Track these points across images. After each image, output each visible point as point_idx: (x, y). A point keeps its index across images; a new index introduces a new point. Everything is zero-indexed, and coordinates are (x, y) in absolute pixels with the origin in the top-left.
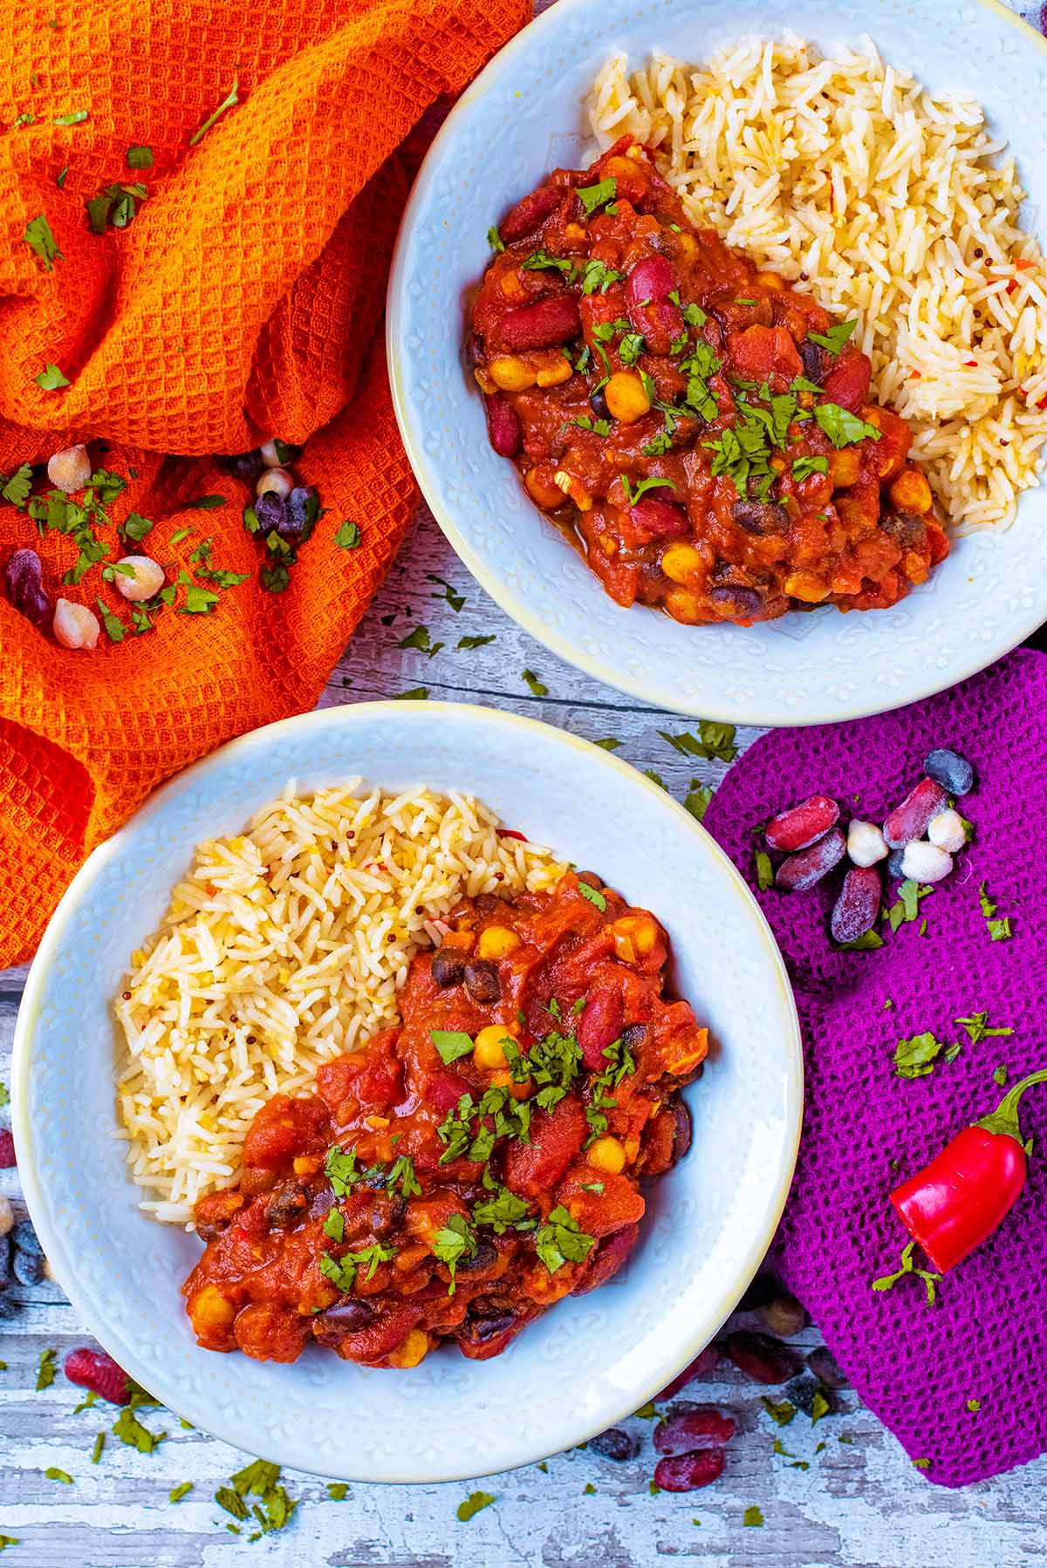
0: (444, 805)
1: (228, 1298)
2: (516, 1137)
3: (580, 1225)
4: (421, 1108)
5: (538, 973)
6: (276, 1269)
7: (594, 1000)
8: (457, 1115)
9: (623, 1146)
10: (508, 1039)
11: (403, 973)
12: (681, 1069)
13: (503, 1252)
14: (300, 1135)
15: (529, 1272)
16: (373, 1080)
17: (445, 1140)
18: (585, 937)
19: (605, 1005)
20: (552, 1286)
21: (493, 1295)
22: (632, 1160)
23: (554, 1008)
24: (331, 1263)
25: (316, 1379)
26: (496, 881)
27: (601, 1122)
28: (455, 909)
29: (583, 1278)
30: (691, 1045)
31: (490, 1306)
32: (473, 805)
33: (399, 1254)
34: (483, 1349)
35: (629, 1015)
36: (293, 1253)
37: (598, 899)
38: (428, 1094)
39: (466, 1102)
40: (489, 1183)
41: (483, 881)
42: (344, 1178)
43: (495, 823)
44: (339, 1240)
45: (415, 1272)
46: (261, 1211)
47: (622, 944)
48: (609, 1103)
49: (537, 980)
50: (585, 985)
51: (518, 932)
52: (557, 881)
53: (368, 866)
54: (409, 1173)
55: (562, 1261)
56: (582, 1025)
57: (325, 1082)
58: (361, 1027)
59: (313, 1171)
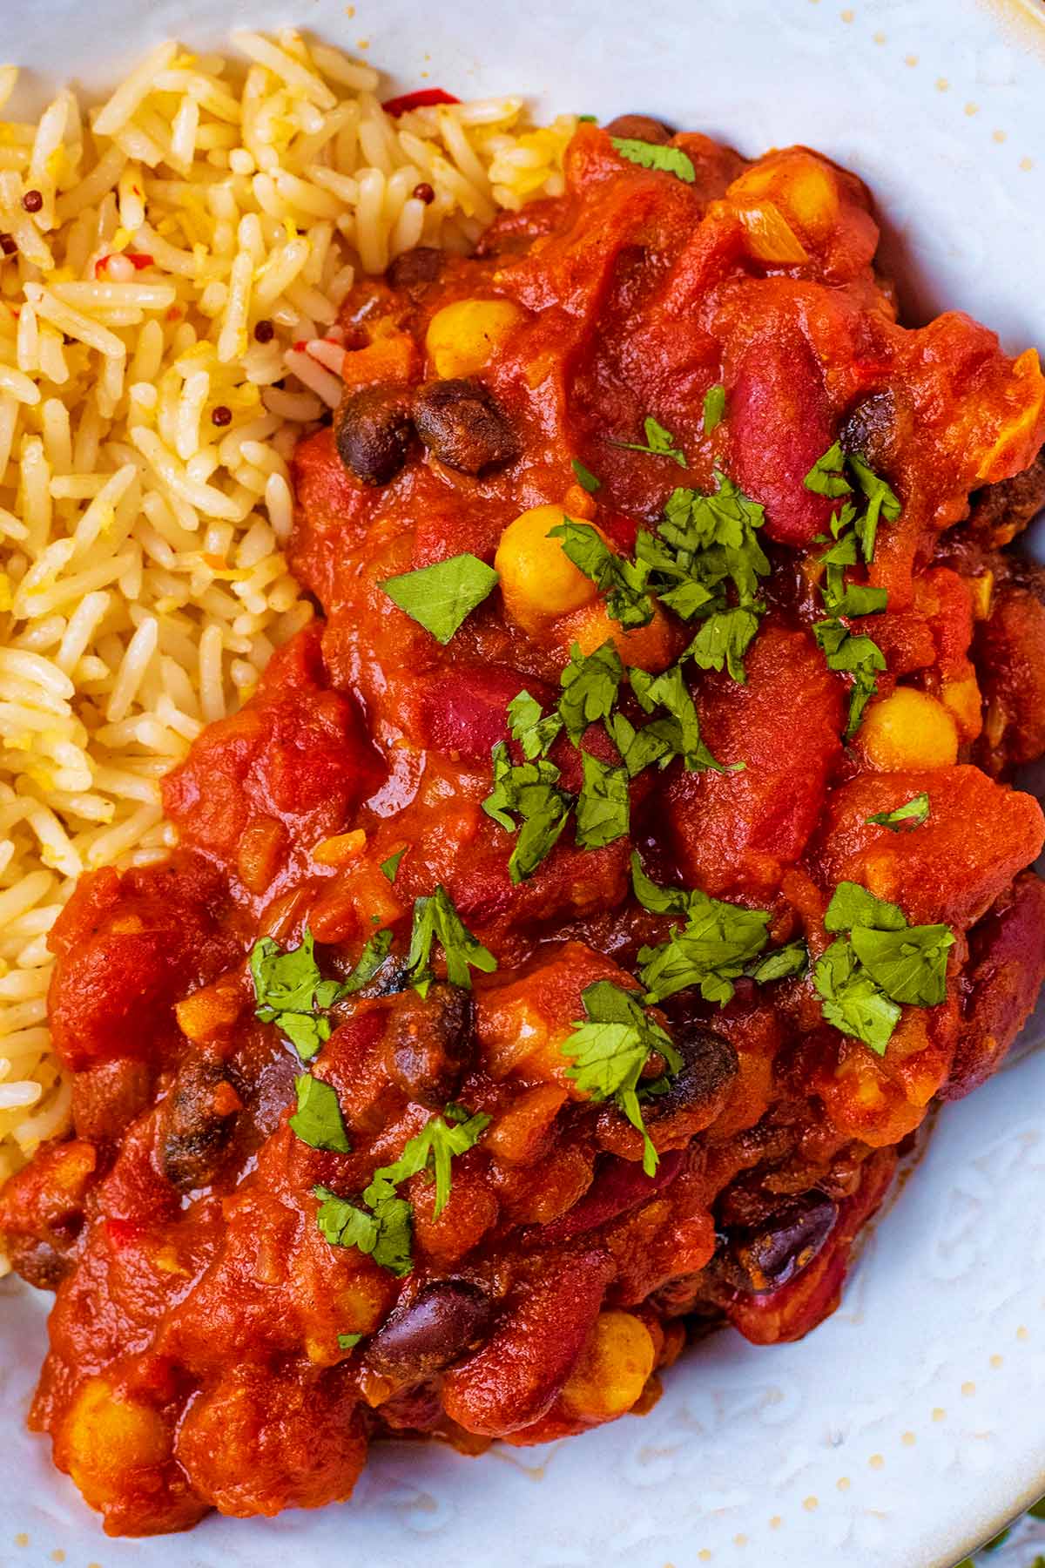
0: (234, 76)
1: (138, 1395)
2: (678, 760)
3: (905, 910)
4: (429, 775)
5: (589, 371)
6: (222, 1277)
7: (743, 378)
8: (514, 752)
9: (940, 698)
10: (569, 525)
11: (277, 490)
12: (1008, 456)
13: (747, 1048)
14: (167, 943)
15: (830, 1077)
16: (293, 756)
17: (509, 825)
18: (670, 248)
19: (773, 375)
20: (894, 1091)
21: (764, 1168)
22: (974, 725)
23: (658, 439)
24: (342, 1210)
25: (419, 1519)
26: (418, 205)
27: (865, 653)
28: (348, 305)
29: (961, 1040)
30: (1010, 394)
31: (766, 1196)
32: (299, 48)
33: (493, 1125)
34: (788, 1311)
35: (839, 381)
36: (246, 1225)
37: (669, 159)
38: (427, 728)
39: (525, 713)
40: (655, 900)
41: (391, 224)
42: (306, 1005)
43: (369, 81)
44: (340, 1145)
45: (550, 1158)
46: (144, 1164)
47: (760, 223)
48: (867, 599)
49: (593, 385)
50: (709, 357)
51: (510, 294)
52: (560, 163)
53: (103, 263)
54: (452, 929)
55: (893, 1014)
56: (735, 450)
57: (184, 808)
58: (228, 656)
59: (228, 1017)
